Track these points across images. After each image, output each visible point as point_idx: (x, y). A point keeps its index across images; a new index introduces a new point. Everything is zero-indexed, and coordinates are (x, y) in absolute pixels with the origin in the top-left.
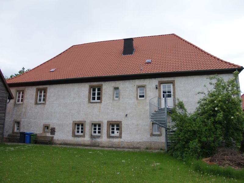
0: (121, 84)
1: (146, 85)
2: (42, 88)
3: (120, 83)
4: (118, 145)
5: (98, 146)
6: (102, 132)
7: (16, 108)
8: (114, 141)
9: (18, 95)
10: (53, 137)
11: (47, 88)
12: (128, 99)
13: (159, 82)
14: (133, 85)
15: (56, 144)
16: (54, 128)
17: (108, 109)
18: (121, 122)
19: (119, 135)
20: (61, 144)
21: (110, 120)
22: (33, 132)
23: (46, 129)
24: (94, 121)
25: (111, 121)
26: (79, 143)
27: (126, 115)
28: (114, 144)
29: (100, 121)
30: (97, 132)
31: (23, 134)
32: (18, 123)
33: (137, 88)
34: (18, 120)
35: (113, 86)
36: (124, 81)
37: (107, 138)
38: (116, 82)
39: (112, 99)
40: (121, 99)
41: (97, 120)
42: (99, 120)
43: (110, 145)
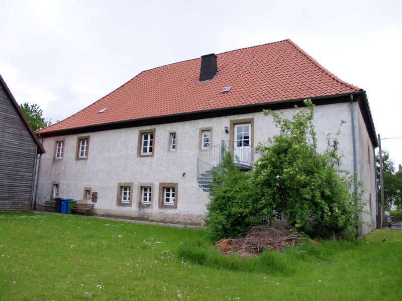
0: (180, 127)
1: (212, 128)
2: (84, 137)
3: (178, 127)
4: (172, 219)
5: (147, 219)
6: (153, 199)
7: (55, 166)
8: (167, 213)
9: (58, 147)
10: (93, 206)
11: (89, 137)
12: (187, 151)
13: (231, 121)
14: (195, 129)
15: (97, 215)
16: (96, 193)
17: (161, 165)
18: (177, 184)
19: (173, 205)
20: (103, 216)
21: (163, 182)
22: (72, 198)
23: (88, 195)
24: (143, 184)
25: (165, 183)
26: (124, 215)
27: (184, 174)
28: (167, 218)
29: (151, 183)
30: (148, 199)
31: (59, 201)
32: (57, 185)
33: (200, 133)
34: (57, 182)
35: (169, 131)
36: (183, 123)
37: (159, 208)
38: (172, 124)
39: (167, 150)
40: (178, 149)
41: (147, 182)
42: (149, 182)
43: (162, 218)
